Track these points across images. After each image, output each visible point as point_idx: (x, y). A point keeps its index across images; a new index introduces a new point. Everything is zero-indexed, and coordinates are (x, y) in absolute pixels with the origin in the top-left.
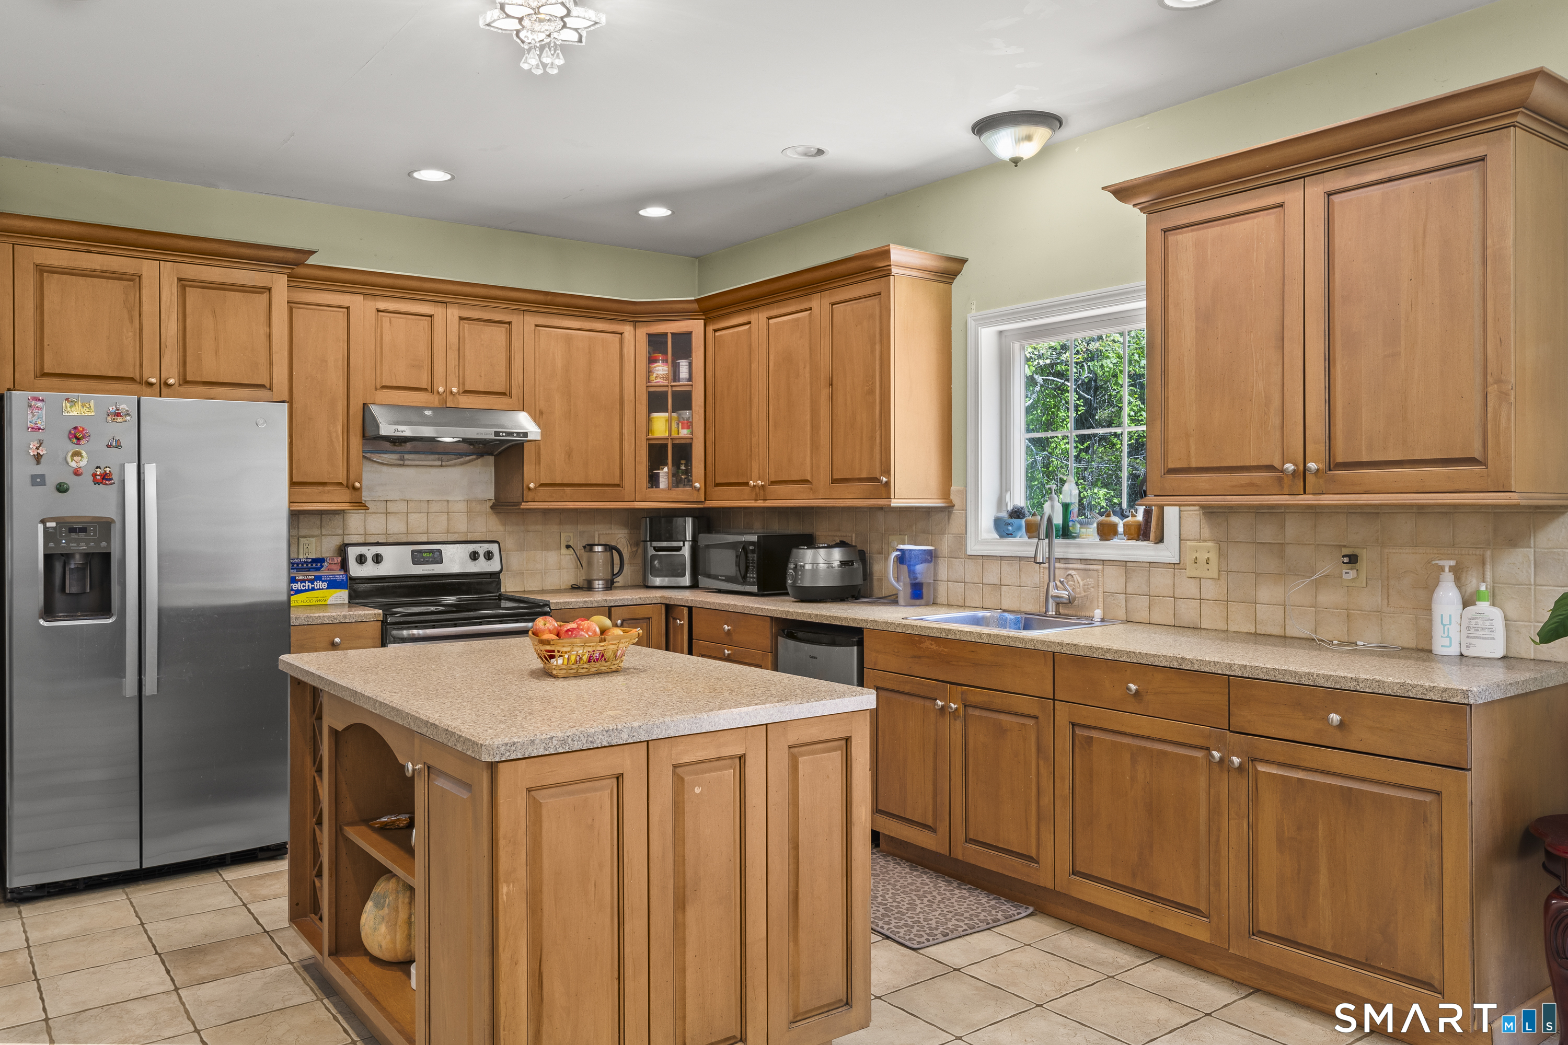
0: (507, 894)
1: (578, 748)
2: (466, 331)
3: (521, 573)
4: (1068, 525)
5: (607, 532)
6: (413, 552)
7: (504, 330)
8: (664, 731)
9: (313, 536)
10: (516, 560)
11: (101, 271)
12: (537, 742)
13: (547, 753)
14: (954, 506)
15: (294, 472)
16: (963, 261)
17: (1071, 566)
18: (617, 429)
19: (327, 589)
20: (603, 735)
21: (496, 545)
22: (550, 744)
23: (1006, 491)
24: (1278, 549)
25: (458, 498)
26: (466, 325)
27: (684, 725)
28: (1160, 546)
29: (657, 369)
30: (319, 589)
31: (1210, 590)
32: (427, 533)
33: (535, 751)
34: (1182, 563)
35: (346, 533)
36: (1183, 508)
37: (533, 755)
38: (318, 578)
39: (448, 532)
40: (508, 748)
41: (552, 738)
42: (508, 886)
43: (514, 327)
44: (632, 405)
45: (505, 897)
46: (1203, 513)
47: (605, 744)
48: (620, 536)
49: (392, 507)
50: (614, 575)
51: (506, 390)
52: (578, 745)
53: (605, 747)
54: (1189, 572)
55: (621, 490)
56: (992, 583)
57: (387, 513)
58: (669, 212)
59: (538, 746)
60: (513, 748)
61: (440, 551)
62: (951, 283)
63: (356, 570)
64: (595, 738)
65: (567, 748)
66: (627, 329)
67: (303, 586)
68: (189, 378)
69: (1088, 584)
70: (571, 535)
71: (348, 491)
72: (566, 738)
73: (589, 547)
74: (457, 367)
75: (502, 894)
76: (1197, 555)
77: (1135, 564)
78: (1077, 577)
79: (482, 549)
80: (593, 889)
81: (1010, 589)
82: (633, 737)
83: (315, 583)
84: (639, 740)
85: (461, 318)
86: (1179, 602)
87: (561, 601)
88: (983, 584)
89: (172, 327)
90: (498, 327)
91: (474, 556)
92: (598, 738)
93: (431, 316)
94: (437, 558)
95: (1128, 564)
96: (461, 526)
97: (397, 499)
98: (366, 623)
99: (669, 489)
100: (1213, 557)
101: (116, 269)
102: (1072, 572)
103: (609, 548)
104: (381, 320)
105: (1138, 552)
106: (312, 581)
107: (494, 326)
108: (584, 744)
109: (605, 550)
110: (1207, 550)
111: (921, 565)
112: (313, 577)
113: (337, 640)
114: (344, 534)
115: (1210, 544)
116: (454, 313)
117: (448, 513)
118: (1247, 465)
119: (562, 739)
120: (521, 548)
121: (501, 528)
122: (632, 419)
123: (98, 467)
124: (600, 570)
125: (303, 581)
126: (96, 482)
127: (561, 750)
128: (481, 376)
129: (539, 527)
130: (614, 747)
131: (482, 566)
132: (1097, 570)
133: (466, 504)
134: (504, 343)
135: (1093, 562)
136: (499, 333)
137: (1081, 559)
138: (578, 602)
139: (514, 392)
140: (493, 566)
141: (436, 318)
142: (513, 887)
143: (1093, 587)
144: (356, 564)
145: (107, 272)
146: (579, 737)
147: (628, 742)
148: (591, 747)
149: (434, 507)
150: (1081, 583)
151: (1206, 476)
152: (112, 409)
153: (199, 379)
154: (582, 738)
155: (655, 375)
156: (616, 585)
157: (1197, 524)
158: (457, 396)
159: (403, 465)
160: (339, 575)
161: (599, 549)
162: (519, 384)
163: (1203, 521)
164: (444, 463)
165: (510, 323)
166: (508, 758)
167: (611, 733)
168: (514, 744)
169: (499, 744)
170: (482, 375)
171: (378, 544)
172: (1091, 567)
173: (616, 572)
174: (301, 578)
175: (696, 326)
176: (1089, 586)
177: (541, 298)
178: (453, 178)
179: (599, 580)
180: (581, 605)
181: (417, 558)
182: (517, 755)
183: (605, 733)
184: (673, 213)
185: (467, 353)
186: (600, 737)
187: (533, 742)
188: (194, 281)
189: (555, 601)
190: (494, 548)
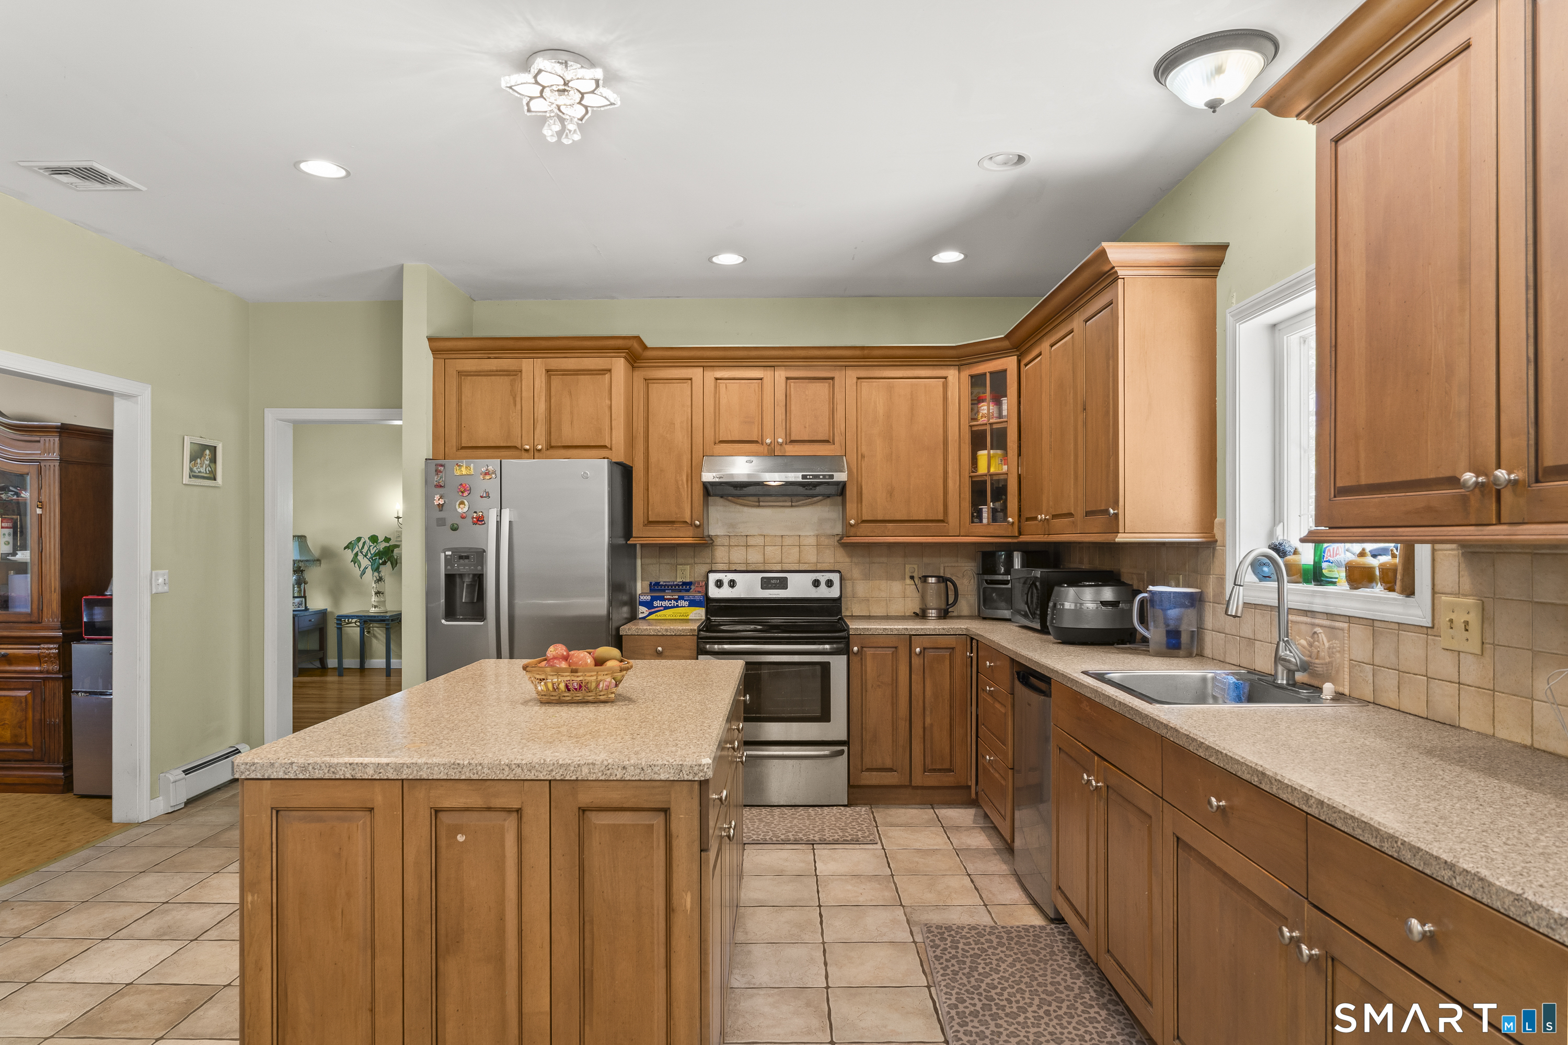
0: (252, 903)
1: (319, 776)
2: (792, 389)
3: (867, 600)
4: (1321, 569)
5: (953, 565)
6: (762, 578)
7: (827, 385)
8: (415, 772)
9: (687, 564)
10: (861, 588)
11: (497, 371)
12: (276, 765)
13: (287, 777)
14: (1216, 541)
15: (650, 513)
16: (1224, 247)
17: (1317, 621)
18: (941, 468)
19: (688, 606)
20: (347, 768)
21: (837, 575)
22: (290, 769)
23: (1280, 522)
25: (809, 535)
26: (792, 384)
27: (439, 769)
28: (1410, 600)
29: (982, 408)
30: (682, 607)
31: (1472, 671)
32: (781, 563)
33: (275, 773)
34: (1436, 627)
35: (714, 562)
36: (1437, 546)
37: (272, 777)
38: (681, 598)
39: (799, 562)
40: (248, 767)
41: (293, 763)
42: (253, 896)
43: (837, 381)
44: (957, 445)
45: (250, 905)
46: (1463, 554)
47: (349, 776)
48: (966, 568)
49: (751, 541)
50: (948, 604)
51: (829, 436)
52: (319, 773)
53: (348, 779)
54: (1444, 642)
55: (945, 526)
56: (1247, 636)
57: (747, 546)
58: (962, 256)
59: (278, 770)
60: (253, 768)
61: (786, 578)
62: (1215, 277)
63: (714, 592)
64: (338, 769)
65: (307, 775)
66: (952, 374)
67: (670, 604)
68: (553, 444)
69: (1333, 648)
70: (916, 567)
71: (691, 528)
72: (306, 765)
73: (924, 579)
74: (784, 421)
75: (247, 902)
76: (1453, 616)
77: (1382, 625)
78: (1323, 637)
79: (823, 578)
80: (340, 917)
81: (1262, 645)
82: (380, 773)
83: (679, 602)
84: (386, 778)
85: (787, 378)
86: (1434, 684)
87: (861, 627)
88: (1239, 636)
89: (541, 407)
90: (822, 382)
91: (816, 583)
92: (341, 770)
93: (761, 379)
94: (782, 584)
95: (1375, 624)
96: (811, 557)
97: (756, 534)
98: (684, 637)
99: (988, 524)
100: (1474, 619)
101: (506, 368)
102: (1318, 630)
103: (942, 579)
104: (719, 387)
106: (676, 600)
107: (818, 382)
108: (325, 774)
109: (938, 582)
110: (1467, 612)
111: (1174, 610)
112: (677, 597)
113: (660, 649)
114: (712, 563)
115: (1470, 601)
116: (781, 374)
117: (799, 546)
118: (1424, 477)
119: (302, 766)
120: (867, 577)
121: (848, 560)
122: (957, 458)
123: (475, 512)
124: (933, 601)
125: (670, 600)
126: (474, 523)
127: (301, 776)
128: (805, 427)
129: (884, 560)
130: (357, 781)
131: (824, 592)
132: (1342, 630)
133: (816, 538)
134: (827, 397)
135: (1340, 618)
136: (822, 389)
137: (1327, 614)
138: (877, 629)
139: (837, 439)
140: (834, 593)
141: (765, 380)
142: (258, 897)
143: (1339, 652)
144: (715, 587)
145: (500, 371)
146: (320, 766)
147: (374, 777)
148: (333, 778)
149: (787, 541)
150: (1327, 645)
152: (483, 470)
153: (560, 445)
154: (324, 767)
155: (980, 415)
156: (950, 614)
157: (1455, 570)
158: (784, 445)
159: (759, 506)
160: (698, 596)
161: (932, 580)
162: (841, 432)
163: (1463, 566)
164: (793, 504)
165: (833, 379)
166: (248, 777)
167: (355, 766)
168: (254, 764)
169: (239, 763)
170: (807, 426)
171: (736, 571)
172: (1338, 625)
173: (950, 602)
174: (668, 597)
175: (1009, 363)
176: (1334, 650)
177: (858, 353)
178: (745, 260)
179: (932, 609)
180: (881, 632)
181: (766, 584)
182: (256, 775)
183: (348, 765)
184: (966, 256)
185: (793, 408)
186: (343, 768)
187: (272, 765)
188: (556, 371)
189: (854, 627)
190: (835, 577)
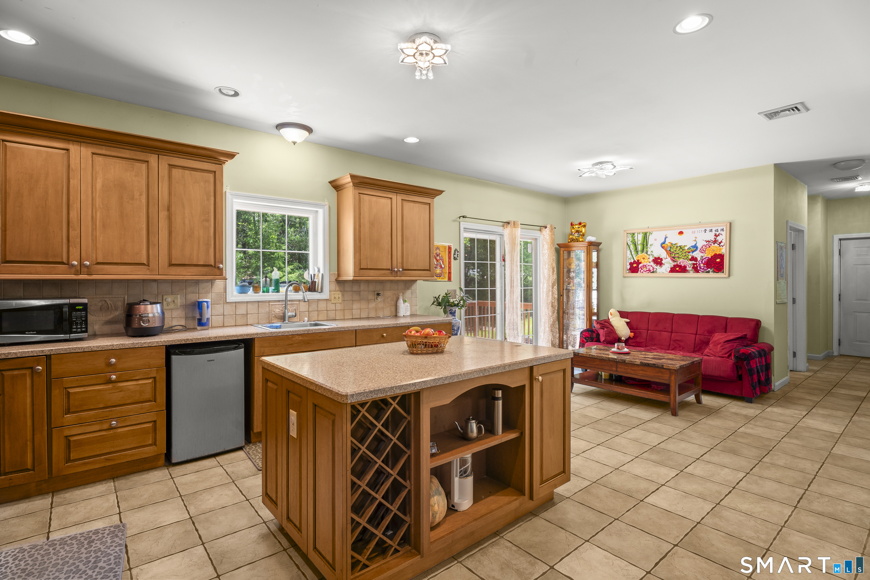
24: (359, 292)
28: (321, 294)
31: (339, 307)
34: (330, 299)
46: (336, 282)
54: (332, 302)
56: (242, 314)
69: (293, 309)
76: (335, 296)
77: (312, 301)
81: (253, 315)
86: (329, 312)
88: (236, 315)
95: (309, 301)
100: (340, 296)
105: (314, 296)
110: (339, 295)
115: (339, 292)
118: (383, 268)
132: (297, 304)
135: (296, 301)
151: (372, 271)
163: (336, 285)
172: (294, 303)
